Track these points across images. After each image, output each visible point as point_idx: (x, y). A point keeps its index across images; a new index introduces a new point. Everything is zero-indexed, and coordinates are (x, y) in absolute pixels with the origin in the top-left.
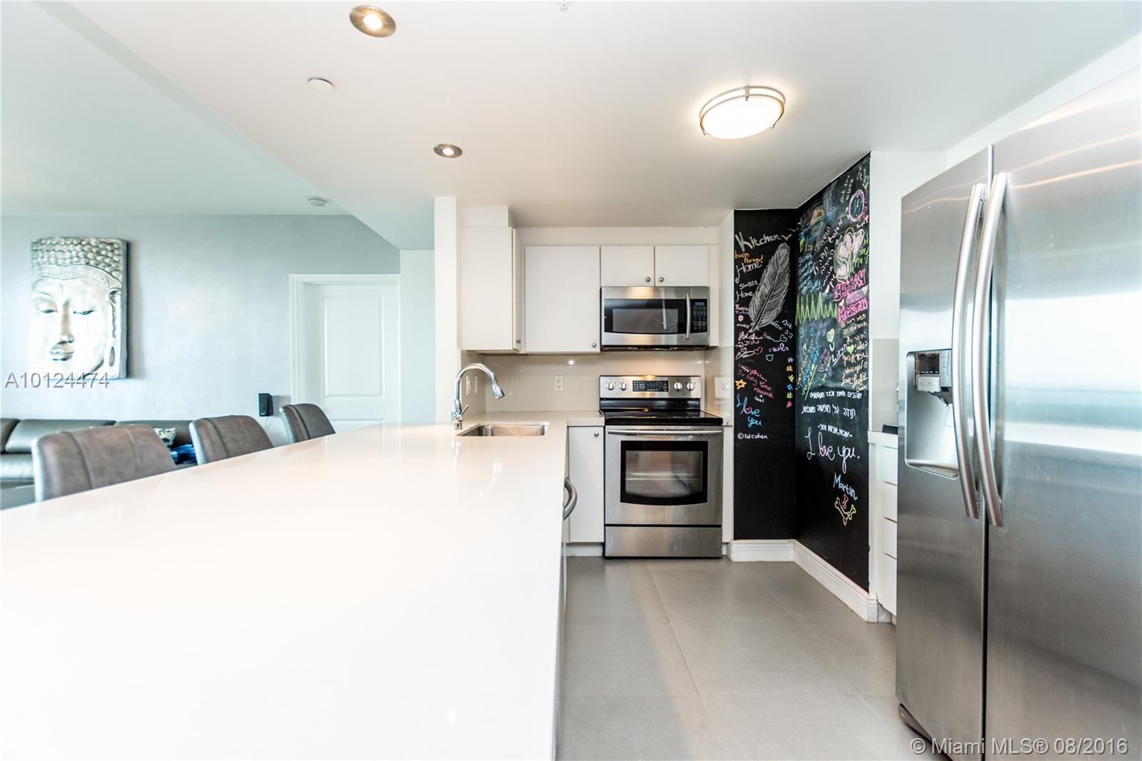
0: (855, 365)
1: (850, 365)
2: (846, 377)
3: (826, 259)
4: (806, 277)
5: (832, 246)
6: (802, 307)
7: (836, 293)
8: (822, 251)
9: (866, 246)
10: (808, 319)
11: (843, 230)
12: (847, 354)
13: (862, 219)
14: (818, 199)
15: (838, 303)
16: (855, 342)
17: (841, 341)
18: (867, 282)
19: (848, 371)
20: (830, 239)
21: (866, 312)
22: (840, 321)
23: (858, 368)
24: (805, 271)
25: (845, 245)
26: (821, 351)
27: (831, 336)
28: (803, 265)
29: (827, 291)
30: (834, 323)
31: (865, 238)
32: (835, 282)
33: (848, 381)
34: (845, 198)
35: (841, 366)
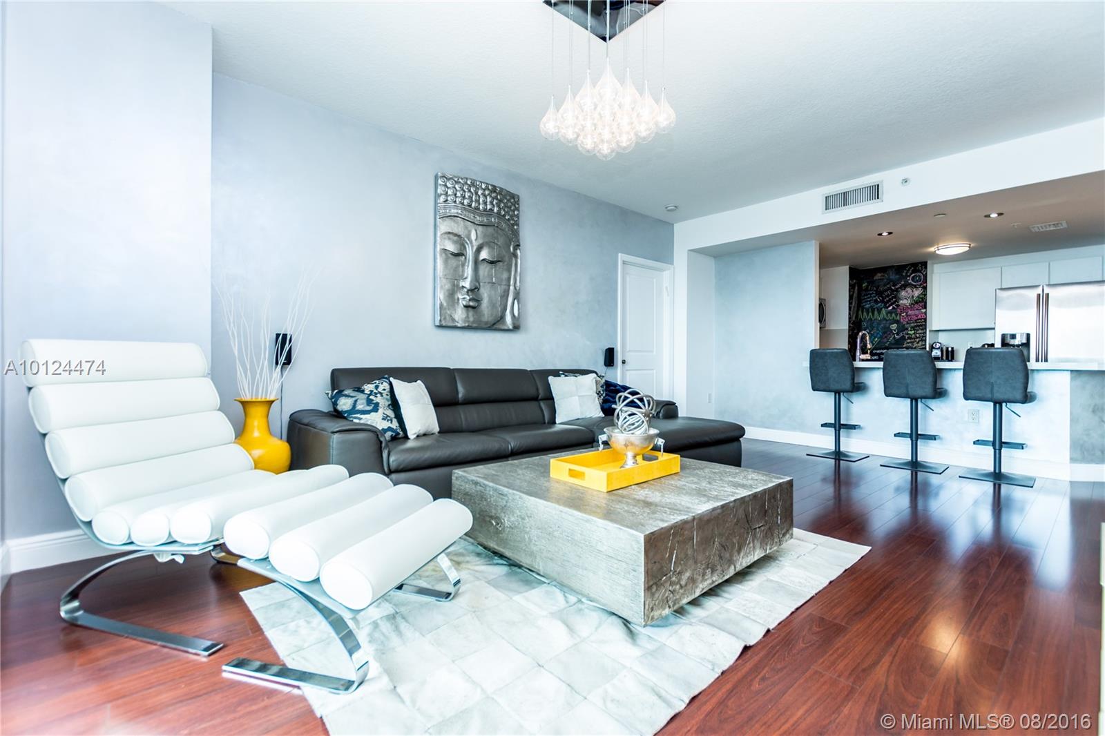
0: (914, 339)
1: (909, 338)
2: (908, 343)
3: (888, 296)
4: (870, 301)
5: (897, 290)
6: (865, 314)
7: (899, 310)
8: (886, 291)
9: (926, 295)
10: (871, 319)
11: (904, 287)
12: (908, 334)
13: (921, 284)
14: (884, 270)
15: (900, 314)
16: (914, 330)
17: (902, 329)
18: (925, 308)
19: (909, 341)
20: (893, 288)
21: (925, 319)
22: (902, 321)
23: (917, 340)
24: (868, 298)
25: (907, 292)
26: (884, 333)
27: (894, 326)
28: (865, 295)
29: (891, 308)
30: (897, 322)
31: (924, 291)
32: (898, 306)
33: (910, 344)
34: (906, 273)
35: (903, 338)
